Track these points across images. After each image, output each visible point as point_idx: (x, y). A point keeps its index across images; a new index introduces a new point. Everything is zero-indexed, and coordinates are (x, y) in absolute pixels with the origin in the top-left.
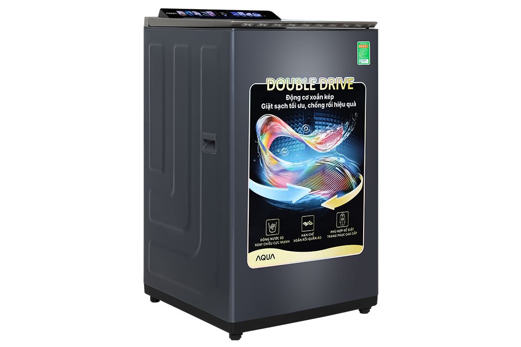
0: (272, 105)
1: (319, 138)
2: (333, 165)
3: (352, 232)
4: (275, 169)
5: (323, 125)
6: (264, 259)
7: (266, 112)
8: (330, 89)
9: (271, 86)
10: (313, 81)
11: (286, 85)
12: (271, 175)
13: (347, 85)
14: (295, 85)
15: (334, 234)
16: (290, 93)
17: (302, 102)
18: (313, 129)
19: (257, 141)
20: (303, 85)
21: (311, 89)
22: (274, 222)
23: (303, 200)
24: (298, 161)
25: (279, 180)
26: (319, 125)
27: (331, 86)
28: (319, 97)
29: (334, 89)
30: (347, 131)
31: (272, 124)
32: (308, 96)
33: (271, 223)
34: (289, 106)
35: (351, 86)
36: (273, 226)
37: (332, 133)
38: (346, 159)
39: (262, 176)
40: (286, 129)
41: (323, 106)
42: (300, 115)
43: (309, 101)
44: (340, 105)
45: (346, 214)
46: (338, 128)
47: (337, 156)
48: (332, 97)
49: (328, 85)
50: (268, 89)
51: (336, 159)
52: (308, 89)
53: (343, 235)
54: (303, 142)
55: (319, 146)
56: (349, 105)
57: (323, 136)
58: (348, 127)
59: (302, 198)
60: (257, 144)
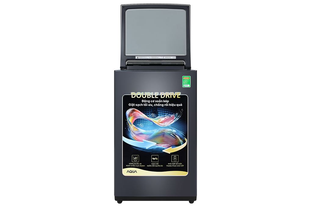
0: (134, 104)
1: (161, 120)
2: (169, 133)
3: (181, 165)
4: (136, 133)
5: (163, 114)
6: (131, 172)
7: (131, 107)
8: (166, 97)
9: (134, 96)
10: (156, 94)
11: (142, 96)
12: (134, 135)
13: (176, 96)
14: (147, 96)
15: (170, 165)
16: (144, 99)
17: (151, 103)
18: (158, 116)
19: (127, 120)
20: (151, 96)
21: (156, 97)
22: (136, 156)
23: (152, 148)
24: (149, 130)
25: (138, 138)
26: (161, 114)
27: (167, 96)
28: (160, 101)
29: (169, 97)
30: (177, 117)
31: (135, 112)
32: (154, 101)
33: (135, 157)
34: (143, 105)
35: (179, 96)
36: (135, 158)
37: (168, 118)
38: (176, 131)
39: (130, 135)
40: (142, 115)
41: (163, 105)
42: (149, 109)
43: (155, 103)
44: (173, 105)
45: (177, 156)
46: (172, 116)
47: (171, 129)
48: (168, 101)
49: (165, 96)
50: (132, 97)
51: (171, 130)
52: (154, 97)
53: (176, 166)
54: (151, 121)
55: (160, 124)
56: (178, 105)
57: (163, 119)
58: (178, 116)
59: (152, 147)
60: (127, 121)
